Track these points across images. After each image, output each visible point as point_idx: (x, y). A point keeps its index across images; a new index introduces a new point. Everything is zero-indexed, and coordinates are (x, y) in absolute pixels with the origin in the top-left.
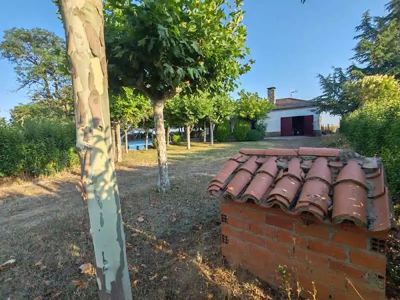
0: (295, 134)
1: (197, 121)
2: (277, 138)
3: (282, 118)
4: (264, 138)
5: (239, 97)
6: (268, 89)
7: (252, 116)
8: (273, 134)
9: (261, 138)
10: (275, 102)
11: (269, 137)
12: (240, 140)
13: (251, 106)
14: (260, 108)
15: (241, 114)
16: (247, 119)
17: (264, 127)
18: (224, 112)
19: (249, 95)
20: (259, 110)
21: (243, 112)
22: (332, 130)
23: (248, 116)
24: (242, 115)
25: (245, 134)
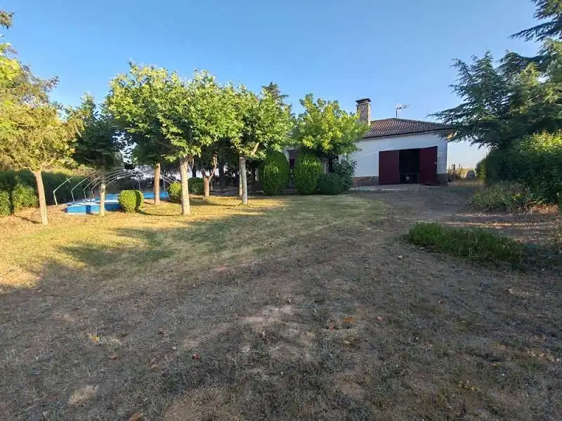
0: (403, 181)
1: (197, 151)
2: (373, 189)
3: (381, 153)
4: (350, 190)
5: (303, 110)
6: (357, 102)
7: (326, 146)
8: (365, 181)
9: (345, 190)
10: (369, 124)
11: (359, 186)
12: (307, 192)
13: (325, 126)
14: (342, 129)
15: (305, 142)
16: (318, 152)
17: (350, 167)
18: (265, 134)
19: (321, 105)
20: (340, 134)
21: (310, 137)
22: (460, 173)
23: (320, 146)
24: (308, 143)
25: (315, 179)
